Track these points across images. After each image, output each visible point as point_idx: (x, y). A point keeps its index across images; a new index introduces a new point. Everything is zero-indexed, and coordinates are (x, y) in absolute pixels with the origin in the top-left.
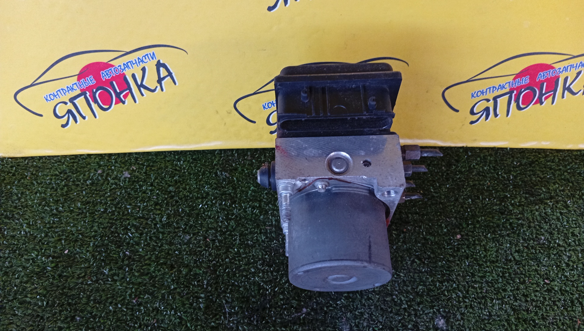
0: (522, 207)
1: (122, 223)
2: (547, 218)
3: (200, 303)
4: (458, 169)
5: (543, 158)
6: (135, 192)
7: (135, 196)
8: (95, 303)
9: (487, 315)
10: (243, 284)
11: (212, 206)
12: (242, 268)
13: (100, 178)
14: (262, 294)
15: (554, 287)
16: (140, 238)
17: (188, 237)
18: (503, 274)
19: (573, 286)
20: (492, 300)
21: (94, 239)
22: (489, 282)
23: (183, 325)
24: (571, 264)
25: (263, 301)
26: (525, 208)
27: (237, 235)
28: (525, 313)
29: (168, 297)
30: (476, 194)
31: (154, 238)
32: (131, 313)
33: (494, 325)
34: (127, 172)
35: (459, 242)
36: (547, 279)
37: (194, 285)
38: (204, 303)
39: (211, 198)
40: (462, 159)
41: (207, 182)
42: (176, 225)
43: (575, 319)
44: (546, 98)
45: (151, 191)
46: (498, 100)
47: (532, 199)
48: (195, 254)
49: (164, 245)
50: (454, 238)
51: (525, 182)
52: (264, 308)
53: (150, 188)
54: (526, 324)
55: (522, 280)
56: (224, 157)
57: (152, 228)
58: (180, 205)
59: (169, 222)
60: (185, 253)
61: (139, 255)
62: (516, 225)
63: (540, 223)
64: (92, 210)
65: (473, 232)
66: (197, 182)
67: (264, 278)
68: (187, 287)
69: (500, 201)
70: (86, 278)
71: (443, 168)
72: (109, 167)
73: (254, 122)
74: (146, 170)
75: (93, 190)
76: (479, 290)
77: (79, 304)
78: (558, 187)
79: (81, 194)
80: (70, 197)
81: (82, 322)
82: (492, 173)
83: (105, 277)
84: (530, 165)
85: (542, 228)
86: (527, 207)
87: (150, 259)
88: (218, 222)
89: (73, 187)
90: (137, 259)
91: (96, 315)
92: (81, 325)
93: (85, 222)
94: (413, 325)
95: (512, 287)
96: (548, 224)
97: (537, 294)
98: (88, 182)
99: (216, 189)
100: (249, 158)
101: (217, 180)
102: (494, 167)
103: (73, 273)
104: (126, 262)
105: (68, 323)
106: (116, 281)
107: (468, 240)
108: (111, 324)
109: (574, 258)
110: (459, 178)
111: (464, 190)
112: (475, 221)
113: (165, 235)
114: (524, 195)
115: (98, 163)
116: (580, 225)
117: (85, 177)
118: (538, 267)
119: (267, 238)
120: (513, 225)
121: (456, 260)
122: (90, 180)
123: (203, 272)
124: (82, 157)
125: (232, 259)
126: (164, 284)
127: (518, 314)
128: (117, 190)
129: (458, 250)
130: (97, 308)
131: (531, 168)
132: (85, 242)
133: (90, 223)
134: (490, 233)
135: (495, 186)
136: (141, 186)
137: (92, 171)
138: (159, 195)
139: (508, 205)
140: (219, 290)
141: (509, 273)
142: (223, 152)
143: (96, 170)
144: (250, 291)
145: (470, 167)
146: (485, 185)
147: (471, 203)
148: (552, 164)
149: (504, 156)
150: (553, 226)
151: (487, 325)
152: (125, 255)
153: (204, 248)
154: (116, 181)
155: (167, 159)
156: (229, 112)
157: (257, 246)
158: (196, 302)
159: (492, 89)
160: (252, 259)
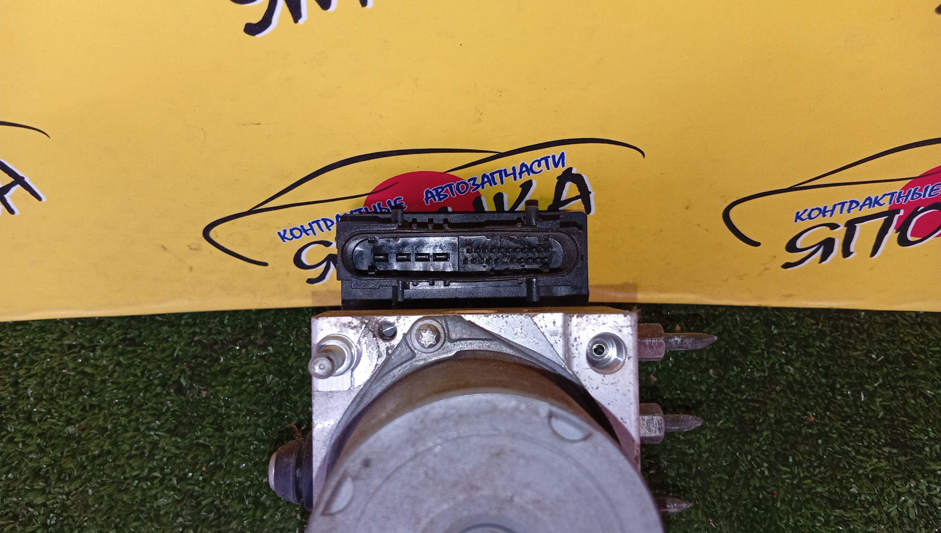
47: (902, 459)
102: (827, 368)
159: (847, 206)
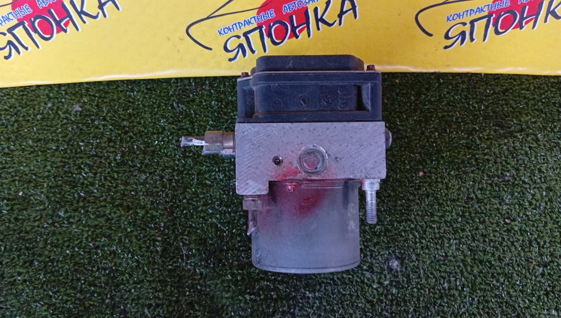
0: (490, 141)
1: (75, 161)
2: (515, 153)
3: (158, 246)
4: (427, 99)
5: (519, 85)
6: (88, 127)
7: (88, 132)
8: (52, 246)
9: (443, 256)
10: (200, 225)
11: (168, 142)
12: (200, 209)
13: (50, 112)
14: (219, 236)
15: (514, 227)
16: (95, 178)
17: (144, 177)
18: (463, 212)
19: (533, 225)
20: (449, 239)
21: (48, 179)
22: (448, 222)
23: (140, 269)
24: (534, 202)
25: (221, 243)
26: (493, 142)
27: (194, 175)
28: (482, 254)
29: (125, 240)
30: (443, 127)
31: (109, 178)
32: (88, 256)
33: (449, 266)
34: (77, 105)
35: (421, 180)
36: (508, 218)
37: (151, 228)
38: (161, 246)
39: (167, 134)
40: (433, 87)
41: (163, 115)
42: (131, 164)
43: (530, 260)
44: (526, 23)
45: (104, 125)
46: (475, 23)
48: (151, 195)
49: (119, 185)
50: (416, 175)
51: (496, 112)
52: (222, 250)
53: (103, 123)
54: (482, 265)
55: (482, 219)
56: (181, 86)
57: (106, 168)
58: (134, 142)
59: (124, 160)
60: (141, 194)
61: (94, 196)
62: (482, 161)
63: (507, 158)
64: (44, 148)
65: (436, 169)
66: (152, 116)
67: (221, 219)
68: (144, 229)
69: (467, 134)
70: (42, 221)
71: (412, 97)
72: (59, 100)
73: (211, 49)
74: (98, 102)
75: (44, 126)
76: (437, 229)
77: (37, 247)
78: (530, 119)
79: (32, 130)
80: (21, 134)
81: (40, 267)
82: (462, 103)
83: (61, 219)
84: (504, 93)
85: (508, 164)
86: (496, 140)
87: (105, 200)
88: (174, 160)
89: (24, 123)
90: (92, 201)
91: (54, 259)
92: (40, 270)
93: (37, 161)
94: (368, 267)
95: (471, 227)
96: (515, 159)
97: (496, 234)
98: (39, 117)
99: (172, 123)
100: (208, 88)
101: (174, 114)
103: (29, 216)
104: (81, 204)
105: (27, 267)
106: (72, 223)
107: (430, 177)
108: (69, 268)
109: (538, 196)
110: (428, 109)
111: (431, 122)
112: (440, 157)
113: (120, 175)
114: (494, 128)
115: (47, 95)
116: (548, 160)
117: (35, 112)
118: (500, 205)
119: (226, 176)
120: (479, 161)
121: (416, 199)
122: (41, 114)
123: (160, 214)
124: (31, 88)
125: (190, 199)
126: (121, 226)
127: (474, 255)
128: (69, 125)
129: (420, 188)
130: (55, 251)
131: (505, 98)
132: (39, 183)
133: (43, 162)
134: (454, 169)
135: (465, 118)
136: (93, 121)
137: (43, 104)
138: (112, 131)
139: (475, 138)
140: (176, 232)
141: (470, 213)
142: (179, 81)
143: (46, 104)
144: (207, 232)
145: (440, 96)
146: (454, 116)
147: (437, 137)
148: (527, 93)
149: (477, 83)
150: (520, 162)
151: (442, 266)
152: (80, 196)
153: (160, 188)
154: (67, 115)
155: (120, 89)
156: (181, 38)
157: (215, 185)
158: (153, 246)
160: (210, 200)
